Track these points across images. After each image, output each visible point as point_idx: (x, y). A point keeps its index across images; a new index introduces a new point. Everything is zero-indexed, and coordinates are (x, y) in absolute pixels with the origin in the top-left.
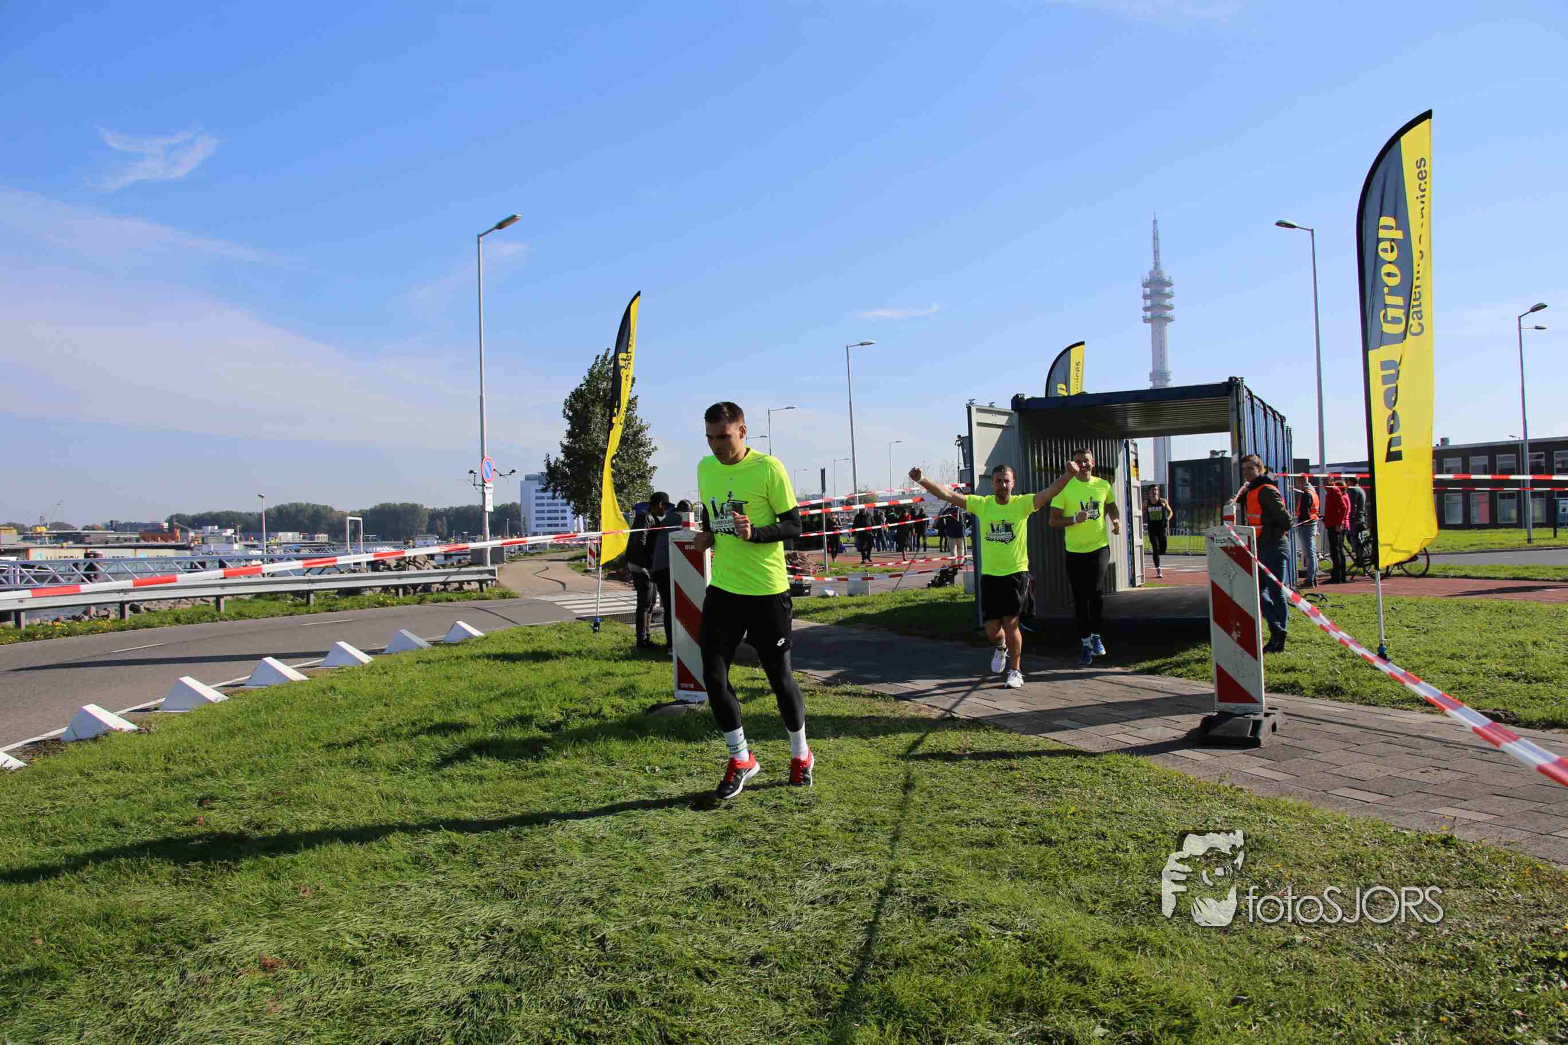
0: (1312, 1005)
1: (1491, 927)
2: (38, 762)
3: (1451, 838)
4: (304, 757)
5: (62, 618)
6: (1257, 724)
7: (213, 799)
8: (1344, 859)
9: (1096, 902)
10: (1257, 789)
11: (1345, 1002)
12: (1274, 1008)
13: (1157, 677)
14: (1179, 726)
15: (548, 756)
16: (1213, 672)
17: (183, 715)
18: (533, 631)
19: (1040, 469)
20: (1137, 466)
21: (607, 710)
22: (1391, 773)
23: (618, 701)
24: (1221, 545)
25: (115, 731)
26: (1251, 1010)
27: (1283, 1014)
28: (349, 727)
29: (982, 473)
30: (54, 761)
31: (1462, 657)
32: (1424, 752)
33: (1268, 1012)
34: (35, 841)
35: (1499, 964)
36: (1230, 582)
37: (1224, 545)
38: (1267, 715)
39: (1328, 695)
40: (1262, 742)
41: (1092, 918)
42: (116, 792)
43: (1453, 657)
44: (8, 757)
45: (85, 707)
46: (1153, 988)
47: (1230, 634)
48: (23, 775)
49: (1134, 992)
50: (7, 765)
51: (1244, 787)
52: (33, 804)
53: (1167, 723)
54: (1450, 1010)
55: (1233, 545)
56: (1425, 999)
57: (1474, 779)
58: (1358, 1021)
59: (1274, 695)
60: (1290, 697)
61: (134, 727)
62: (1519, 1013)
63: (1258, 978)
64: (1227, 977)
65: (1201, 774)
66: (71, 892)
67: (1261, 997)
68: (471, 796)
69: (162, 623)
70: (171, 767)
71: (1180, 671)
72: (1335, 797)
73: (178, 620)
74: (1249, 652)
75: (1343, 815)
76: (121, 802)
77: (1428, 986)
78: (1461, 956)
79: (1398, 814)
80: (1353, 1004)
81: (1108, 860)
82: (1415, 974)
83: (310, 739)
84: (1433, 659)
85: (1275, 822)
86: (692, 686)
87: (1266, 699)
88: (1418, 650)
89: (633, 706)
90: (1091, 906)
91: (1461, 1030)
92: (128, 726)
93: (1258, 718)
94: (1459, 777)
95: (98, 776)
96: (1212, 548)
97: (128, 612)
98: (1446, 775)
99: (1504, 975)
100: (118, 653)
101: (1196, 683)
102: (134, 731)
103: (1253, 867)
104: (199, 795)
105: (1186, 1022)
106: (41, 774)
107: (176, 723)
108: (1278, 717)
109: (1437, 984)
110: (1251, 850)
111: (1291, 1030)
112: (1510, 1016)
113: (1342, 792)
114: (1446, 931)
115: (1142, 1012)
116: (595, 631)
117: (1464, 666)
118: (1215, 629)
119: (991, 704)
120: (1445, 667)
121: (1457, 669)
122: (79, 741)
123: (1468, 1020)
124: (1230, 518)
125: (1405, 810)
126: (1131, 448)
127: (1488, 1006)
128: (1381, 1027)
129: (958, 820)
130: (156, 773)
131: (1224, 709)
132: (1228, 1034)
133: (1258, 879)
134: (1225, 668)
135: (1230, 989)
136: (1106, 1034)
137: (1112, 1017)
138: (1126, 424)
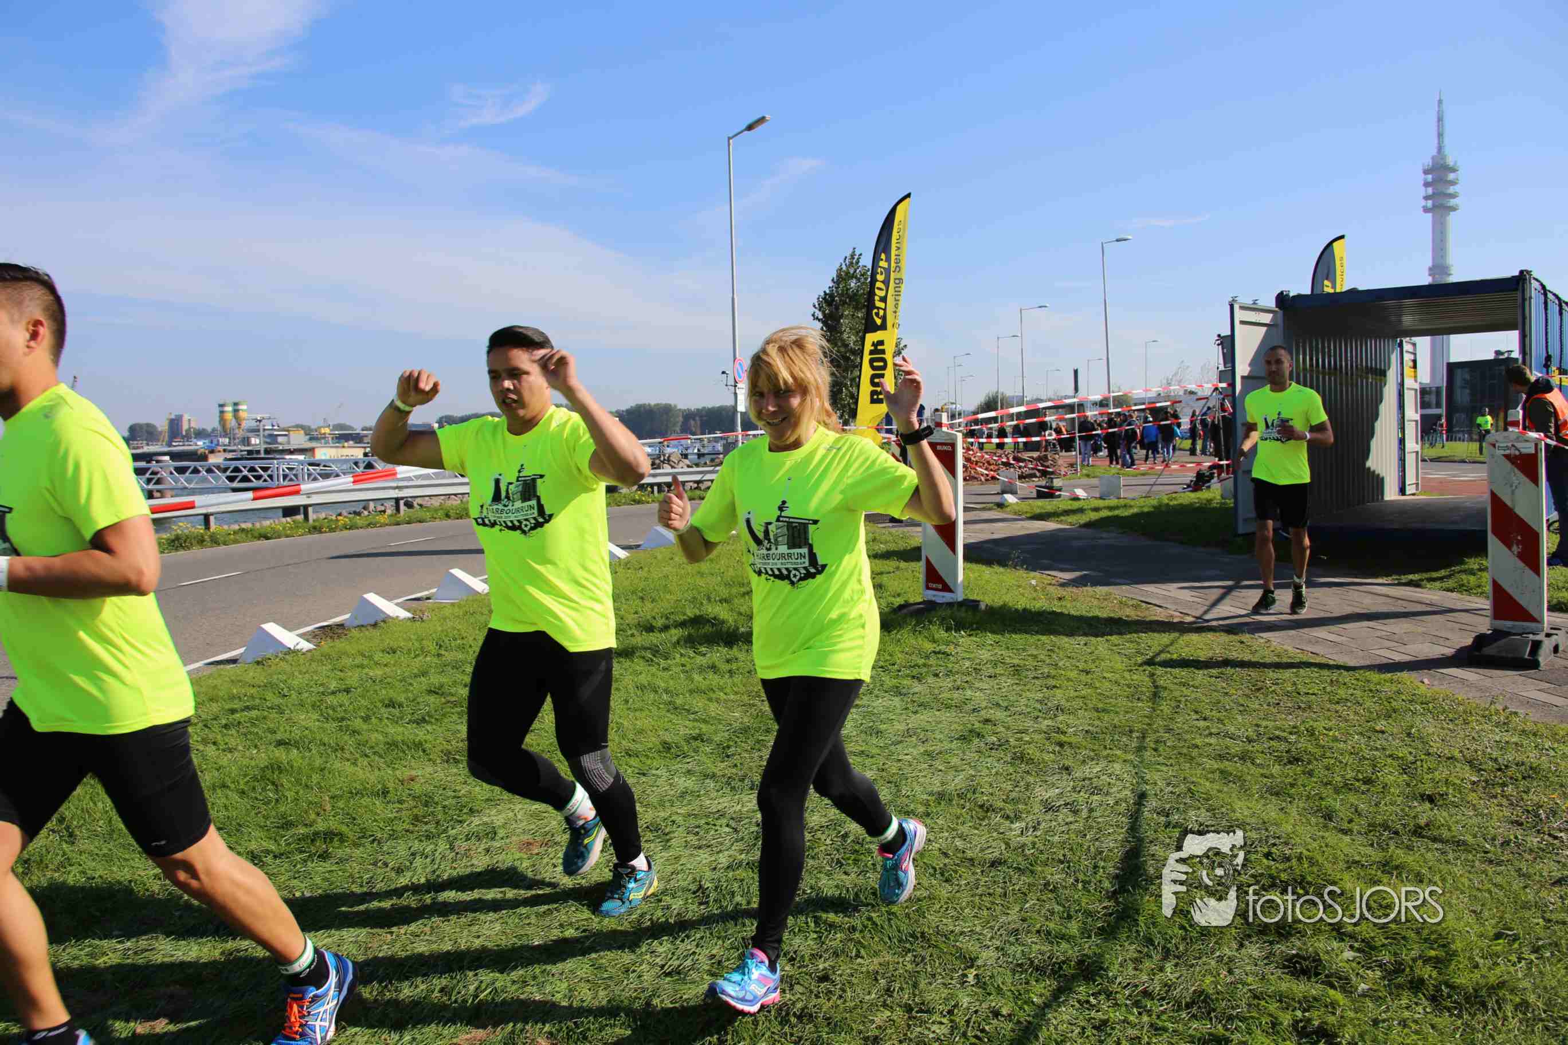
2: (326, 645)
5: (345, 513)
6: (1536, 645)
10: (1534, 715)
12: (1543, 946)
14: (1447, 643)
16: (1488, 588)
17: (453, 604)
19: (1305, 369)
20: (1415, 367)
24: (1502, 452)
25: (392, 618)
26: (1516, 946)
27: (1552, 953)
29: (1246, 374)
30: (340, 644)
33: (1536, 950)
36: (1513, 493)
37: (1508, 452)
38: (1548, 635)
40: (1542, 664)
41: (1347, 839)
42: (392, 674)
44: (299, 639)
45: (365, 596)
47: (1509, 547)
48: (313, 656)
50: (299, 647)
51: (1521, 711)
53: (1434, 640)
55: (1517, 453)
59: (1556, 614)
61: (409, 615)
63: (1527, 914)
64: (1490, 909)
65: (1470, 695)
66: (355, 764)
67: (1529, 934)
68: (721, 689)
69: (433, 518)
70: (443, 652)
71: (1451, 583)
73: (448, 516)
74: (1531, 568)
85: (1553, 749)
86: (940, 586)
87: (1548, 618)
90: (1346, 826)
92: (404, 614)
93: (1537, 638)
95: (376, 657)
96: (1493, 456)
97: (402, 507)
100: (394, 545)
101: (1468, 598)
102: (409, 619)
103: (1525, 797)
105: (1443, 953)
106: (328, 656)
107: (447, 612)
108: (1559, 638)
110: (1524, 778)
115: (1394, 939)
118: (1493, 542)
122: (360, 627)
124: (1515, 424)
126: (1407, 347)
129: (1207, 732)
130: (428, 659)
131: (1500, 628)
132: (1490, 969)
133: (1530, 808)
134: (1500, 582)
135: (1493, 922)
136: (1355, 958)
137: (1363, 941)
138: (1400, 321)
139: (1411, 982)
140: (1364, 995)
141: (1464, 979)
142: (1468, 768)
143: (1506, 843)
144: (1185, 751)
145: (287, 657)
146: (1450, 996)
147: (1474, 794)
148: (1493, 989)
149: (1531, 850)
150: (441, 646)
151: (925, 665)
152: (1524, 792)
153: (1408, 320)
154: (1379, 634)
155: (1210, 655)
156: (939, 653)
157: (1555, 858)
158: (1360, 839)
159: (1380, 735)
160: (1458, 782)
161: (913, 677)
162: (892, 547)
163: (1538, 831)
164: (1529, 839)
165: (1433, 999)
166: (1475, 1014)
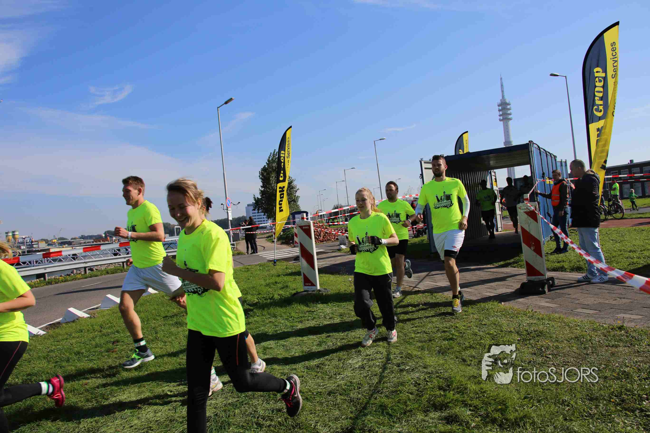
0: (557, 398)
1: (637, 362)
2: (51, 332)
3: (623, 326)
4: (155, 323)
5: (63, 275)
7: (118, 341)
8: (576, 338)
9: (472, 361)
10: (543, 312)
11: (572, 395)
12: (542, 399)
13: (505, 268)
14: (512, 288)
15: (251, 316)
16: (525, 265)
17: (108, 310)
18: (249, 267)
20: (496, 181)
21: (276, 297)
22: (600, 301)
23: (281, 292)
25: (81, 318)
26: (532, 401)
27: (544, 402)
28: (173, 310)
30: (57, 331)
31: (635, 251)
32: (615, 292)
33: (539, 401)
34: (49, 362)
35: (639, 377)
36: (529, 226)
37: (525, 211)
39: (576, 270)
40: (546, 292)
41: (470, 368)
42: (80, 341)
43: (630, 252)
44: (39, 330)
45: (69, 309)
46: (491, 394)
47: (530, 248)
48: (45, 337)
49: (484, 396)
50: (39, 334)
51: (538, 311)
52: (48, 348)
53: (507, 287)
54: (615, 396)
55: (529, 211)
56: (605, 393)
57: (636, 302)
58: (576, 403)
59: (552, 272)
60: (561, 273)
61: (88, 316)
62: (645, 396)
63: (536, 388)
64: (523, 388)
65: (520, 307)
67: (537, 396)
69: (101, 274)
70: (102, 330)
71: (514, 265)
72: (576, 313)
73: (108, 273)
74: (539, 255)
75: (578, 319)
76: (82, 345)
77: (607, 387)
78: (622, 374)
79: (602, 318)
80: (575, 396)
81: (478, 343)
82: (602, 383)
83: (157, 315)
84: (622, 253)
85: (549, 324)
86: (310, 284)
87: (548, 274)
88: (615, 249)
89: (286, 293)
90: (469, 363)
91: (620, 404)
92: (86, 315)
94: (629, 301)
95: (73, 335)
97: (88, 271)
98: (624, 301)
99: (640, 381)
100: (84, 287)
101: (521, 269)
102: (88, 317)
103: (537, 343)
104: (112, 340)
105: (504, 407)
106: (52, 336)
107: (105, 313)
109: (611, 386)
110: (537, 336)
111: (548, 409)
112: (641, 397)
113: (579, 310)
114: (617, 365)
115: (486, 404)
116: (274, 265)
117: (635, 255)
118: (524, 246)
119: (435, 284)
120: (627, 256)
121: (632, 256)
122: (67, 323)
123: (623, 401)
125: (606, 316)
126: (493, 174)
127: (632, 394)
128: (585, 405)
129: (416, 332)
130: (96, 333)
131: (530, 279)
132: (522, 411)
133: (539, 347)
134: (529, 262)
135: (523, 393)
136: (471, 414)
137: (474, 407)
138: (489, 164)
139: (492, 420)
140: (474, 427)
141: (512, 416)
142: (516, 335)
143: (530, 362)
144: (408, 340)
145: (34, 338)
146: (506, 423)
147: (519, 345)
148: (521, 419)
149: (539, 364)
150: (102, 327)
151: (304, 317)
152: (537, 342)
153: (492, 163)
154: (486, 287)
155: (419, 301)
156: (310, 311)
157: (548, 365)
158: (475, 367)
159: (484, 326)
160: (512, 340)
161: (299, 322)
162: (294, 271)
163: (542, 356)
164: (537, 359)
165: (500, 426)
166: (516, 429)
